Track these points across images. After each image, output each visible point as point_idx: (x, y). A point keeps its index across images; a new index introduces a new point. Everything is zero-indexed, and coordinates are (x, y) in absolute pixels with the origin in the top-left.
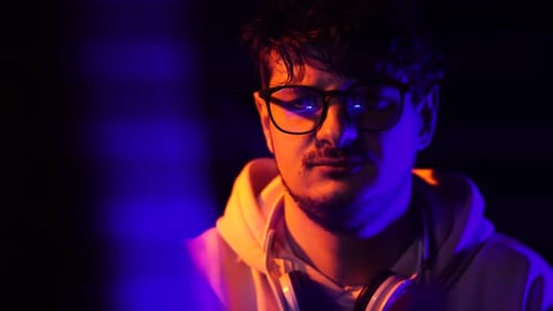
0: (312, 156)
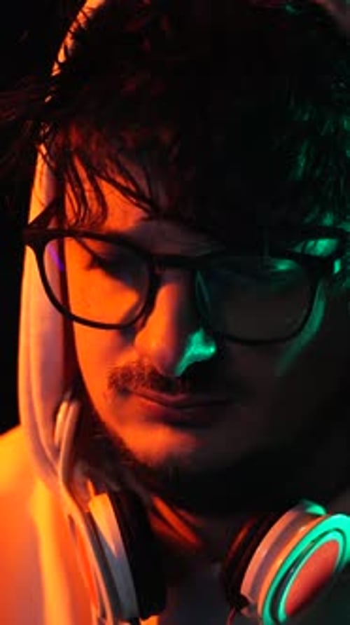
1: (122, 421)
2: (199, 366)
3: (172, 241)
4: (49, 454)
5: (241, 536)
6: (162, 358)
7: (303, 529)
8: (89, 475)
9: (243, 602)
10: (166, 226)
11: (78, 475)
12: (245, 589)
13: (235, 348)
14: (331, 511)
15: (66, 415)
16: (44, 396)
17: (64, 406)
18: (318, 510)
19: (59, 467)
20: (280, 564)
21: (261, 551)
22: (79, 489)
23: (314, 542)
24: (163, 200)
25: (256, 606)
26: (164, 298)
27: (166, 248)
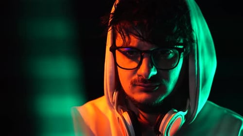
0: (135, 81)
1: (133, 93)
2: (154, 76)
3: (146, 46)
4: (112, 104)
5: (158, 118)
6: (145, 74)
7: (173, 115)
8: (122, 108)
9: (160, 133)
10: (146, 43)
11: (119, 109)
12: (160, 130)
13: (161, 71)
14: (179, 111)
15: (115, 95)
16: (110, 91)
17: (115, 93)
18: (176, 111)
19: (115, 107)
20: (168, 123)
21: (163, 121)
22: (120, 112)
23: (176, 118)
24: (145, 37)
25: (163, 134)
26: (144, 61)
27: (145, 49)
